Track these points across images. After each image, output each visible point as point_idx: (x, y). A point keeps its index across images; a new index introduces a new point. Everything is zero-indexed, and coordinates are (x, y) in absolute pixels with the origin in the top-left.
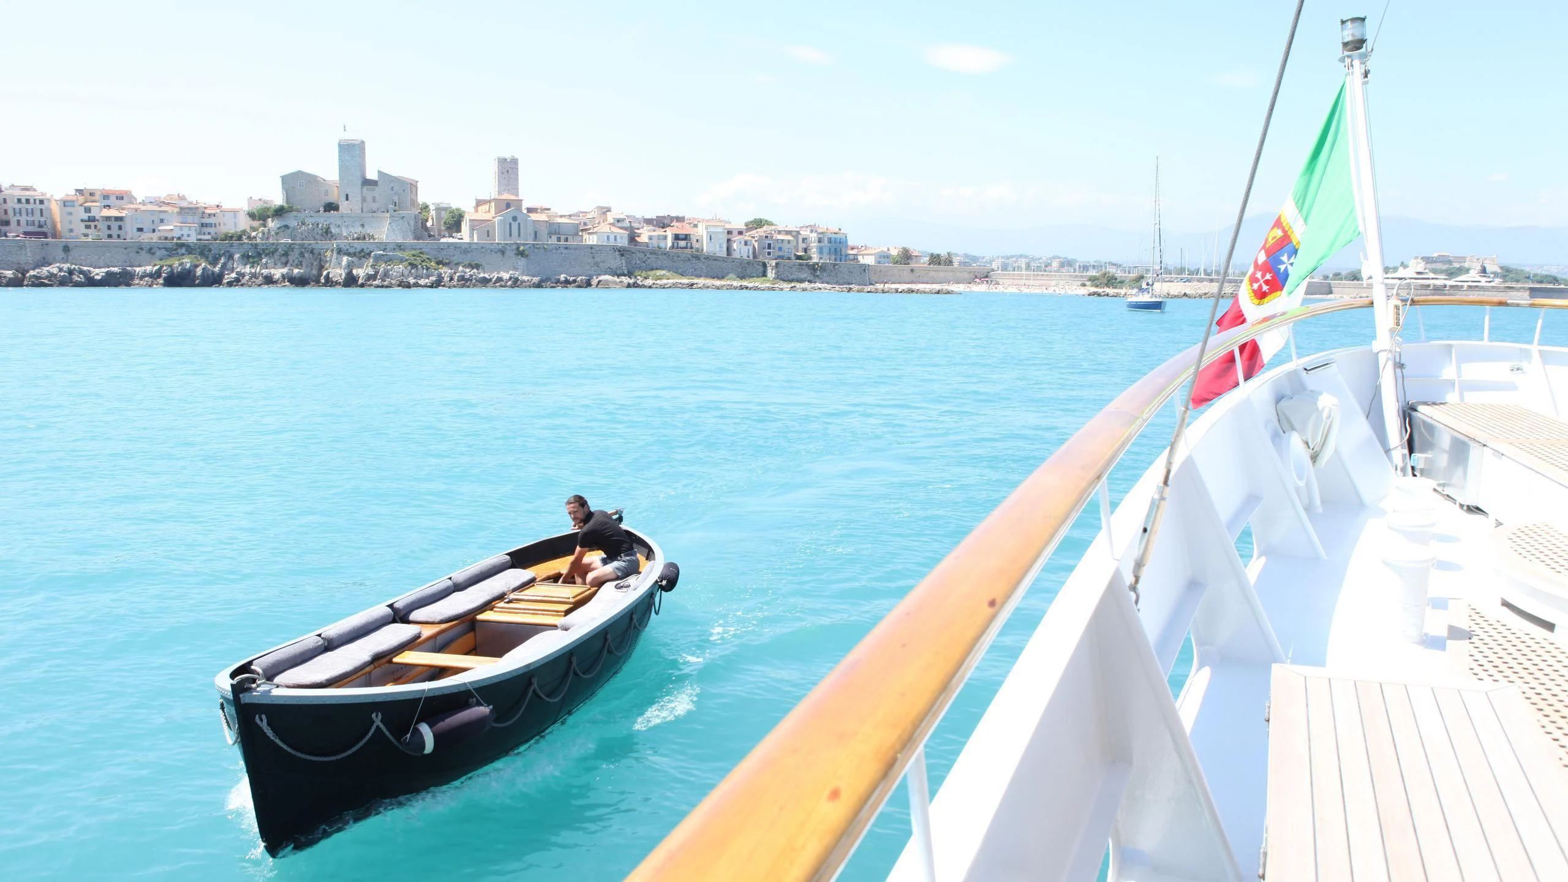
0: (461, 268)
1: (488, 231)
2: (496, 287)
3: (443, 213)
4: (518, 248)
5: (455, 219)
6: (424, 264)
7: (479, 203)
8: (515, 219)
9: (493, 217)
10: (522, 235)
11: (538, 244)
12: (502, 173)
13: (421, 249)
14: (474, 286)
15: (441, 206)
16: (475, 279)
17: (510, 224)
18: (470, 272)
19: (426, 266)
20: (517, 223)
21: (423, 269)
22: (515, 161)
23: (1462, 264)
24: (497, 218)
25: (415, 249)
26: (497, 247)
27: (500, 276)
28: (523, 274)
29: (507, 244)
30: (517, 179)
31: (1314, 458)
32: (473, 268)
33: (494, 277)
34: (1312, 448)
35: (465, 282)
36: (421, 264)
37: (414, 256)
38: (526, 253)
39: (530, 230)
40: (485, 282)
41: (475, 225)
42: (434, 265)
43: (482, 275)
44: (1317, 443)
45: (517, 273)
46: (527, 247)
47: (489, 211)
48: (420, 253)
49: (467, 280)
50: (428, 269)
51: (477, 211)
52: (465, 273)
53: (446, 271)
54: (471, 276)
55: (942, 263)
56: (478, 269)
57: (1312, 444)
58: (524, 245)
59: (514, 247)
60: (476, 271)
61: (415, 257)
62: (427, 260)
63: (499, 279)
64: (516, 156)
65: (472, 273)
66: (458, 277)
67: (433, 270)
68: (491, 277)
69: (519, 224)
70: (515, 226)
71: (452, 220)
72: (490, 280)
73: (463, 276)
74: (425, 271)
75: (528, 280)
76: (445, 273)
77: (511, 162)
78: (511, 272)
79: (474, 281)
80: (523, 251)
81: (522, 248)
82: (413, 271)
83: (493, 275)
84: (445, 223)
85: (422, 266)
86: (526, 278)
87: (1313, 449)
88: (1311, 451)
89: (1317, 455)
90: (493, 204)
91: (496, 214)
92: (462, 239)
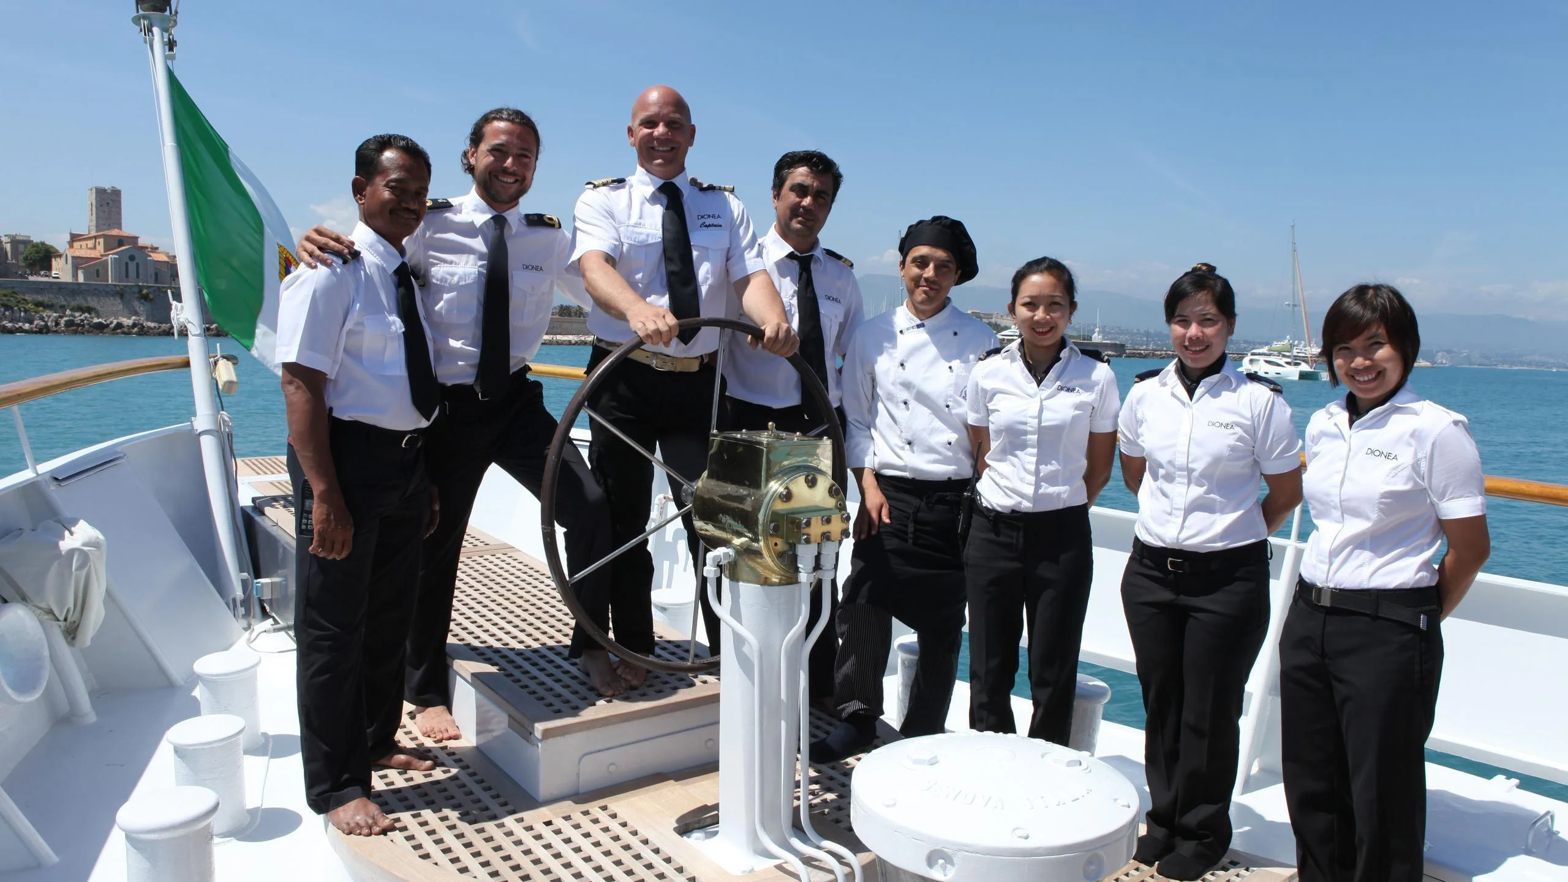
0: (68, 312)
1: (98, 271)
2: (117, 334)
3: (21, 247)
4: (140, 291)
5: (41, 255)
6: (20, 306)
7: (74, 238)
8: (132, 258)
9: (102, 256)
10: (141, 277)
11: (163, 287)
12: (101, 206)
13: (13, 288)
14: (88, 332)
15: (18, 238)
16: (88, 324)
17: (127, 264)
18: (80, 316)
19: (24, 308)
20: (135, 263)
21: (20, 311)
22: (117, 193)
23: (990, 320)
24: (111, 256)
25: (6, 288)
26: (114, 289)
27: (119, 321)
28: (147, 320)
29: (126, 286)
30: (119, 213)
31: (72, 632)
32: (83, 312)
33: (112, 323)
34: (62, 618)
35: (74, 328)
36: (17, 306)
37: (5, 295)
38: (151, 296)
39: (151, 271)
40: (101, 328)
41: (78, 263)
42: (32, 307)
43: (96, 320)
44: (68, 611)
45: (142, 319)
46: (151, 290)
47: (95, 248)
48: (13, 292)
49: (78, 325)
50: (26, 311)
51: (71, 246)
52: (75, 317)
53: (51, 316)
54: (82, 321)
55: (573, 314)
56: (90, 314)
57: (61, 612)
58: (148, 287)
59: (136, 290)
60: (89, 316)
61: (8, 298)
62: (22, 301)
63: (119, 326)
64: (118, 187)
65: (82, 317)
66: (66, 321)
67: (33, 313)
68: (108, 322)
69: (137, 264)
70: (132, 267)
71: (36, 255)
72: (107, 326)
73: (72, 321)
74: (22, 314)
75: (155, 327)
76: (49, 317)
77: (111, 193)
78: (134, 318)
79: (87, 327)
80: (147, 294)
81: (145, 291)
82: (7, 313)
83: (111, 320)
84: (26, 259)
85: (19, 309)
86: (152, 325)
87: (66, 620)
88: (62, 624)
89: (78, 626)
90: (101, 240)
91: (106, 250)
92: (58, 278)
